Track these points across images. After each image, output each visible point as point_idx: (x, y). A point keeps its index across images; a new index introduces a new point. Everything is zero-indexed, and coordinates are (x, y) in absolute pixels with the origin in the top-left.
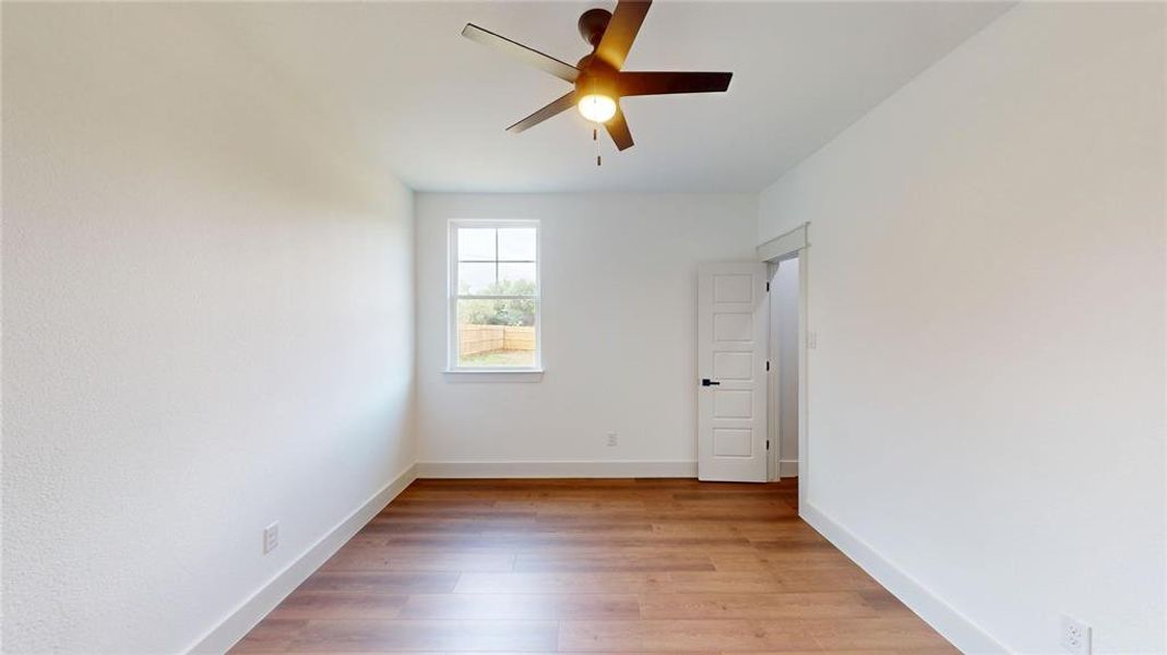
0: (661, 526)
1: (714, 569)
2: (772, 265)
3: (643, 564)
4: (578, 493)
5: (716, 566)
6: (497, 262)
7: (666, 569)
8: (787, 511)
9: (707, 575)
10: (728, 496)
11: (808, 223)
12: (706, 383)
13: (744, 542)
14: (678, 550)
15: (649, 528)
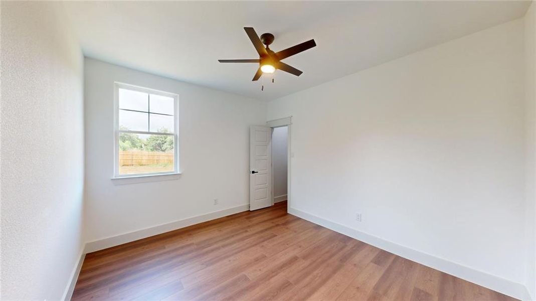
0: (251, 229)
1: (277, 236)
2: (272, 128)
3: (255, 243)
4: (207, 228)
5: (277, 234)
6: (149, 113)
7: (263, 241)
8: (283, 213)
9: (275, 238)
10: (264, 213)
11: (292, 116)
12: (253, 172)
13: (278, 225)
14: (262, 235)
15: (247, 231)
